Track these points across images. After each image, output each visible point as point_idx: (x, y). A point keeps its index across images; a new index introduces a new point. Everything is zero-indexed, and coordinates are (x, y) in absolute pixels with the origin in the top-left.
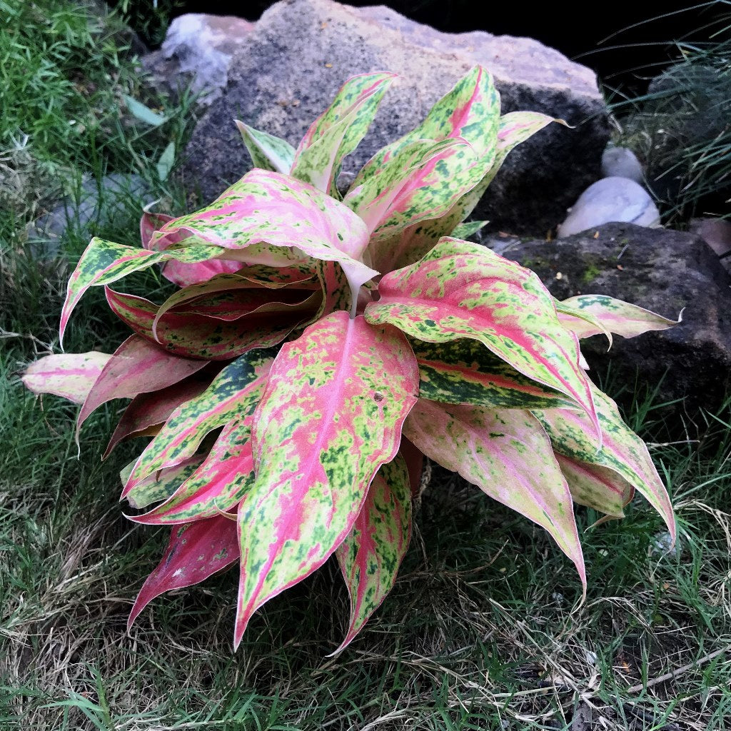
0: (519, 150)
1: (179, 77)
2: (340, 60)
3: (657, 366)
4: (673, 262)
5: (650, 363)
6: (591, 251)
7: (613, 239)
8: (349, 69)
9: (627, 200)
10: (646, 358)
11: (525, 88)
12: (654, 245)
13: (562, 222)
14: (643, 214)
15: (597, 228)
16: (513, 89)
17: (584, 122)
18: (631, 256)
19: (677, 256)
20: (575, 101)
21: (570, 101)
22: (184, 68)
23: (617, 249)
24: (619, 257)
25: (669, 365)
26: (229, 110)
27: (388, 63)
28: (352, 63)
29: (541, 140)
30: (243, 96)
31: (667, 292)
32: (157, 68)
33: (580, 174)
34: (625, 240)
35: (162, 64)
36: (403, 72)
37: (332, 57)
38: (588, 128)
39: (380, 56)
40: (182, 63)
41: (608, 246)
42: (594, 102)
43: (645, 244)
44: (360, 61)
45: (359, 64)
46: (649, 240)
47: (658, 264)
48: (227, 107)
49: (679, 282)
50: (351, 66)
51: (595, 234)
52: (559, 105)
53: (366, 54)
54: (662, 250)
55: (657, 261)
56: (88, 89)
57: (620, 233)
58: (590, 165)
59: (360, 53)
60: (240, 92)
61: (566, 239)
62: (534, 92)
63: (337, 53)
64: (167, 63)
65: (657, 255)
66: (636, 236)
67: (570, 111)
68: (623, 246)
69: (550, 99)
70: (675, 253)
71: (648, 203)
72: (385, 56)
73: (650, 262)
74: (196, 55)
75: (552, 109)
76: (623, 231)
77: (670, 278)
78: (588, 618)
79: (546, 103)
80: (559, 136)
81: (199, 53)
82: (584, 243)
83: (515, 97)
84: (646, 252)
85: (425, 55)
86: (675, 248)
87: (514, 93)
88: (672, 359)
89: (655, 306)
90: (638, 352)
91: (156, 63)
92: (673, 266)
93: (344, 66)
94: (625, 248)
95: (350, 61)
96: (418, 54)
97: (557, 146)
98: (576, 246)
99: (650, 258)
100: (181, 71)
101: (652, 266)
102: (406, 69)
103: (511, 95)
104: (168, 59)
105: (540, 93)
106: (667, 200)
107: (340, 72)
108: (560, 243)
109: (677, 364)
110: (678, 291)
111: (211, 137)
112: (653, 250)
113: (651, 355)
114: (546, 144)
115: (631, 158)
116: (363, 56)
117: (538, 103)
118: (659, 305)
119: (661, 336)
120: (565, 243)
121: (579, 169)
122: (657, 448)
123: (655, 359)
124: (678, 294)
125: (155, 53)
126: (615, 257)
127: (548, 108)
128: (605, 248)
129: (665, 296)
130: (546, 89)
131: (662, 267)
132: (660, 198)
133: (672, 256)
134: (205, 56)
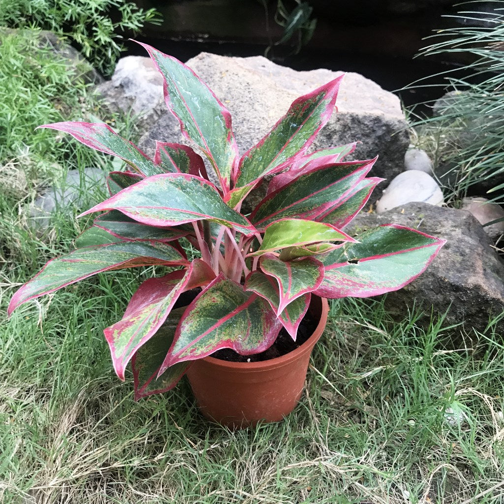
0: (351, 154)
1: (125, 99)
2: (235, 98)
3: (445, 299)
4: (453, 230)
5: (440, 298)
6: (400, 223)
7: (413, 214)
8: (241, 104)
9: (422, 186)
10: (437, 294)
11: (355, 115)
12: (440, 219)
13: (379, 199)
14: (432, 195)
15: (403, 206)
16: (347, 116)
17: (393, 135)
18: (426, 226)
19: (455, 226)
20: (387, 122)
21: (384, 122)
22: (128, 94)
23: (417, 221)
24: (418, 227)
25: (452, 299)
26: (162, 130)
27: (266, 100)
28: (243, 100)
29: (365, 147)
30: (171, 121)
31: (450, 251)
32: (109, 93)
33: (391, 168)
34: (421, 215)
35: (112, 90)
36: (276, 106)
37: (229, 96)
38: (396, 139)
39: (261, 96)
40: (126, 90)
41: (410, 219)
42: (399, 121)
43: (435, 218)
44: (248, 99)
45: (247, 101)
46: (437, 215)
47: (444, 232)
48: (161, 128)
49: (457, 244)
50: (242, 102)
51: (402, 210)
52: (376, 125)
53: (251, 94)
54: (445, 222)
55: (443, 230)
56: (64, 107)
57: (418, 210)
58: (397, 162)
59: (248, 94)
60: (169, 118)
61: (383, 214)
62: (360, 117)
63: (232, 93)
64: (116, 89)
65: (443, 226)
66: (429, 212)
67: (384, 128)
68: (420, 219)
69: (371, 121)
70: (454, 224)
71: (436, 188)
72: (264, 96)
73: (438, 231)
74: (136, 85)
75: (372, 127)
76: (420, 208)
77: (451, 242)
78: (404, 468)
79: (368, 124)
80: (377, 145)
81: (138, 84)
82: (395, 217)
83: (349, 121)
84: (435, 223)
85: (290, 96)
86: (454, 221)
87: (347, 119)
88: (454, 295)
89: (442, 260)
90: (432, 290)
91: (109, 89)
92: (453, 233)
93: (237, 102)
94: (422, 221)
95: (241, 99)
96: (286, 95)
97: (375, 151)
98: (390, 219)
99: (438, 227)
100: (125, 95)
101: (440, 233)
102: (278, 105)
103: (346, 120)
104: (116, 87)
105: (365, 117)
106: (448, 186)
107: (235, 106)
108: (379, 217)
109: (457, 298)
110: (457, 250)
111: (150, 147)
112: (440, 222)
113: (440, 292)
114: (369, 150)
115: (424, 155)
116: (250, 96)
117: (363, 124)
118: (444, 260)
119: (446, 280)
120: (382, 217)
121: (390, 165)
122: (446, 354)
123: (443, 294)
124: (457, 252)
125: (108, 82)
126: (415, 227)
127: (370, 126)
128: (409, 221)
129: (448, 254)
130: (368, 114)
131: (446, 234)
132: (443, 184)
133: (452, 226)
134: (141, 86)
